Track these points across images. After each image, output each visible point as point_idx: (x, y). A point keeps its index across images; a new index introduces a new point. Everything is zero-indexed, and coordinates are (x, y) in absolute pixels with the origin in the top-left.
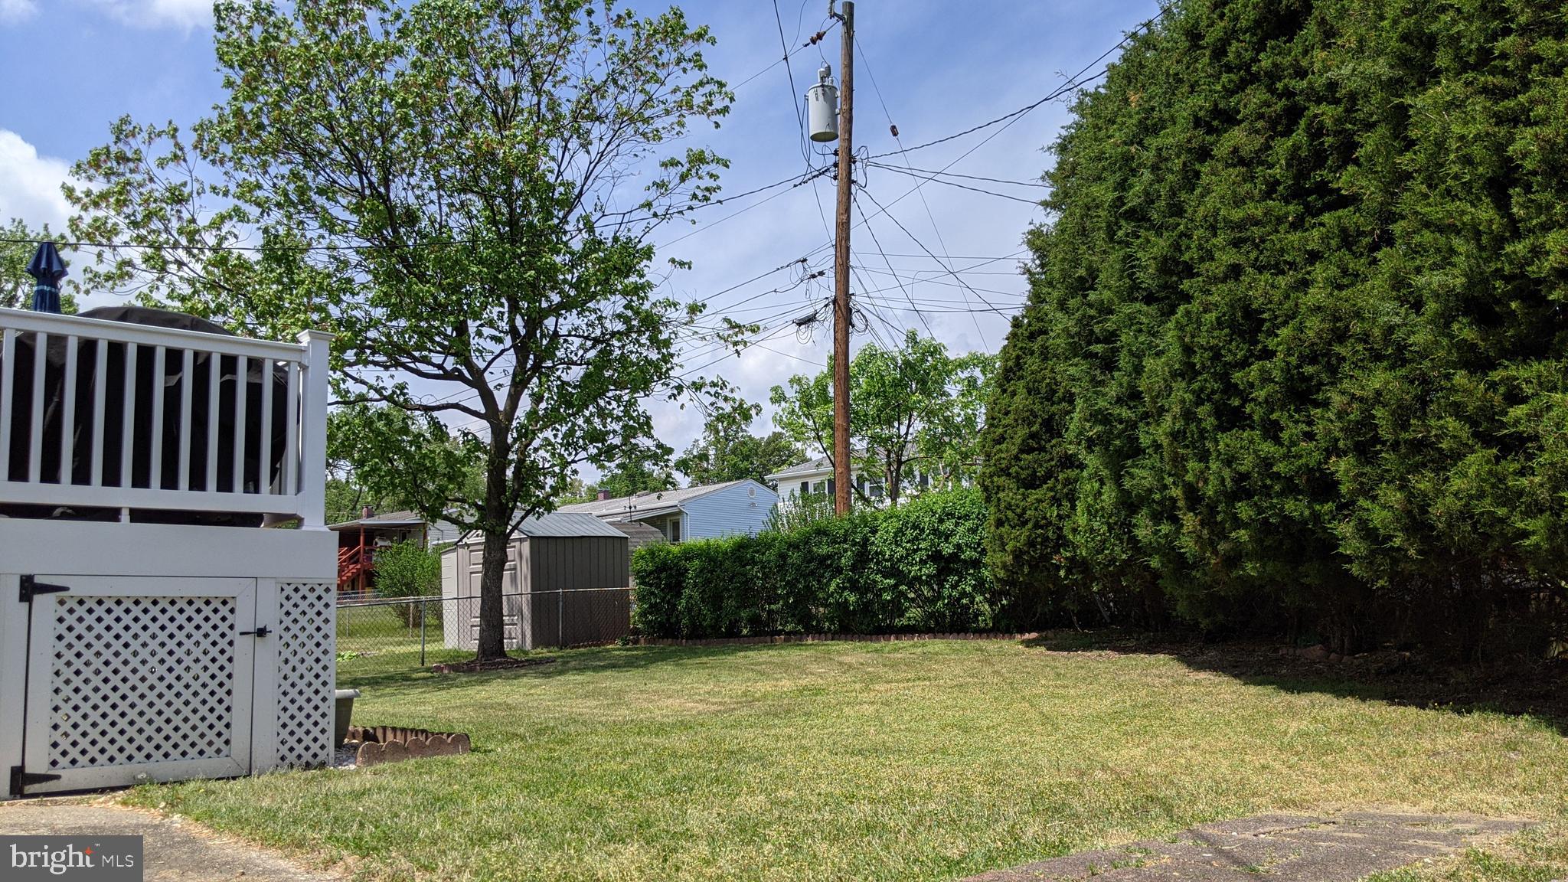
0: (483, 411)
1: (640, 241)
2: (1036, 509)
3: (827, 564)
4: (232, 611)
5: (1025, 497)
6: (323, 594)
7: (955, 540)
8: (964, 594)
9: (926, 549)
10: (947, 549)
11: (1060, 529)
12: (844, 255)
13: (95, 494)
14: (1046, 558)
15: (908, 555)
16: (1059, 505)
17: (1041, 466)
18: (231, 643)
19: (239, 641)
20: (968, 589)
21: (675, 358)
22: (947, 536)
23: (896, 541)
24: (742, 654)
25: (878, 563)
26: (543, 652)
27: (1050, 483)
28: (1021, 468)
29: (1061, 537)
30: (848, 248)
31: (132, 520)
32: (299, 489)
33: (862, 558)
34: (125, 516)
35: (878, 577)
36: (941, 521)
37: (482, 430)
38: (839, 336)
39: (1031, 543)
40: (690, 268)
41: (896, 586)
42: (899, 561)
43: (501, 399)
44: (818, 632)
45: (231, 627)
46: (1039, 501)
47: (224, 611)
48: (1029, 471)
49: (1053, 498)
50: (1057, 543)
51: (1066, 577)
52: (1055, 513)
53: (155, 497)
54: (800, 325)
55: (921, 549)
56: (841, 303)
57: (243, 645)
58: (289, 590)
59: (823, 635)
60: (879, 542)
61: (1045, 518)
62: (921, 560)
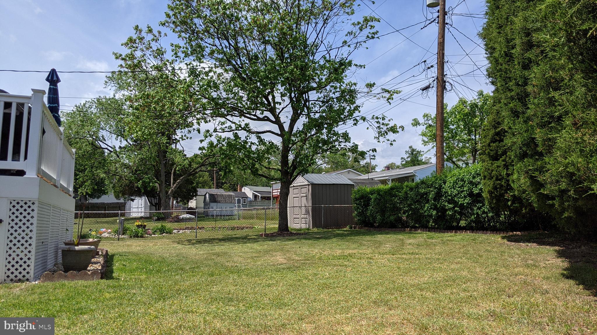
0: (280, 133)
2: (496, 171)
3: (423, 198)
5: (492, 164)
7: (480, 186)
8: (484, 212)
9: (466, 191)
10: (476, 191)
11: (508, 181)
14: (502, 195)
15: (458, 194)
16: (507, 169)
17: (500, 149)
20: (486, 210)
22: (476, 184)
23: (454, 187)
25: (446, 197)
27: (504, 157)
28: (491, 150)
29: (509, 185)
30: (443, 54)
33: (439, 195)
35: (446, 204)
36: (474, 177)
39: (495, 188)
40: (364, 68)
41: (454, 208)
42: (455, 196)
44: (425, 227)
46: (498, 167)
48: (495, 152)
49: (505, 165)
50: (507, 188)
51: (511, 205)
52: (505, 173)
54: (423, 90)
55: (464, 191)
56: (440, 79)
59: (428, 229)
60: (446, 187)
61: (501, 175)
62: (465, 196)
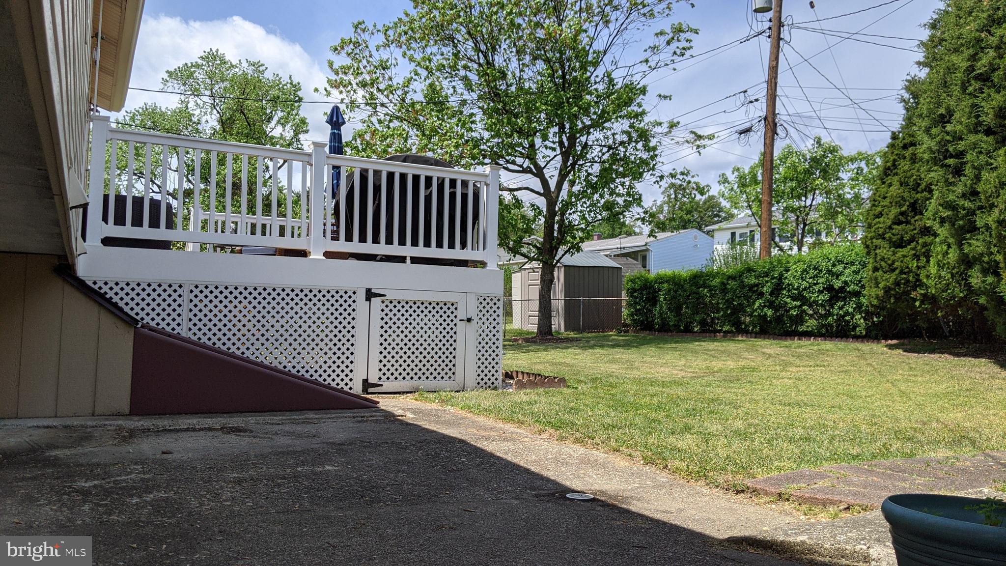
0: (542, 192)
1: (638, 84)
2: (902, 262)
3: (755, 291)
4: (456, 309)
5: (894, 253)
6: (497, 302)
7: (843, 278)
8: (847, 313)
9: (823, 283)
10: (837, 284)
11: (918, 275)
12: (773, 88)
13: (395, 250)
14: (907, 293)
15: (810, 287)
16: (918, 260)
17: (907, 233)
18: (455, 325)
19: (459, 323)
20: (851, 310)
21: (658, 157)
22: (838, 276)
23: (802, 277)
24: (697, 343)
25: (789, 291)
26: (572, 335)
27: (913, 245)
28: (893, 234)
29: (918, 280)
30: (776, 84)
31: (412, 263)
32: (484, 249)
33: (778, 289)
34: (408, 260)
35: (788, 300)
36: (834, 265)
37: (542, 202)
38: (768, 142)
39: (897, 284)
40: (670, 99)
41: (800, 306)
42: (805, 289)
43: (553, 184)
44: (746, 332)
45: (456, 317)
46: (904, 256)
47: (453, 308)
48: (899, 237)
49: (914, 255)
50: (915, 284)
51: (920, 306)
52: (915, 265)
53: (421, 251)
54: (741, 134)
55: (819, 284)
56: (770, 120)
57: (461, 326)
58: (481, 300)
59: (749, 335)
60: (790, 278)
61: (907, 267)
62: (819, 290)
